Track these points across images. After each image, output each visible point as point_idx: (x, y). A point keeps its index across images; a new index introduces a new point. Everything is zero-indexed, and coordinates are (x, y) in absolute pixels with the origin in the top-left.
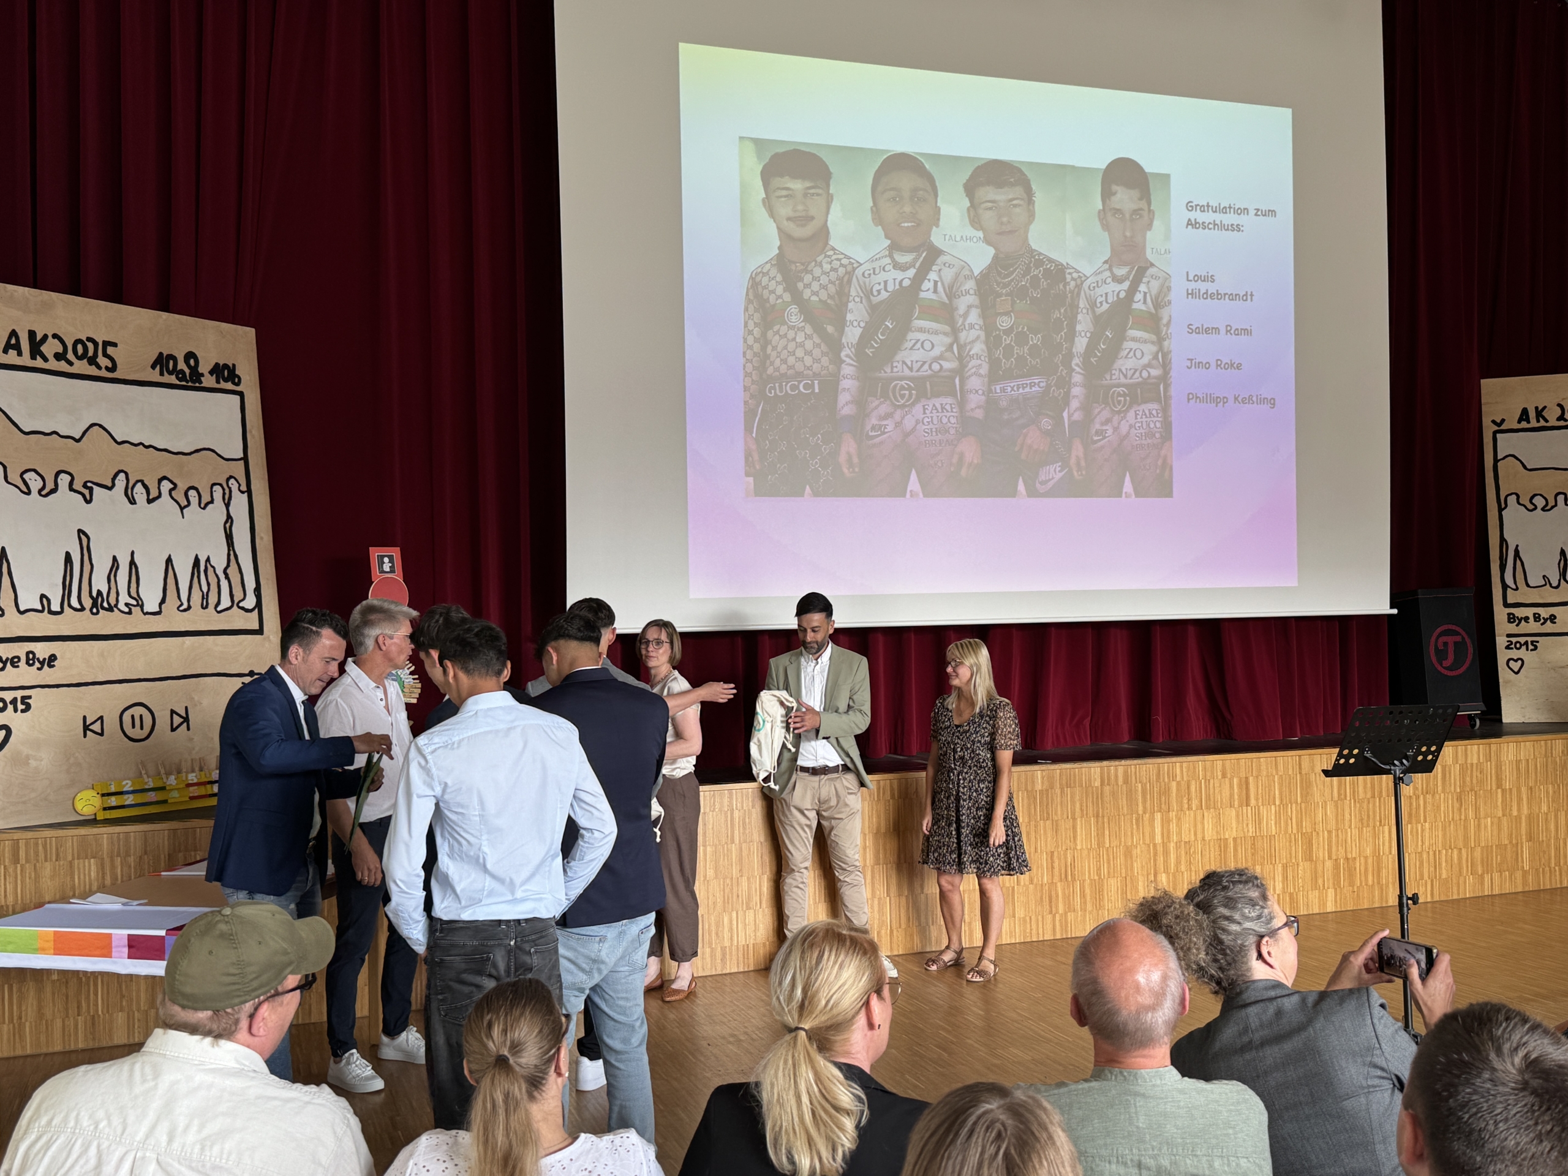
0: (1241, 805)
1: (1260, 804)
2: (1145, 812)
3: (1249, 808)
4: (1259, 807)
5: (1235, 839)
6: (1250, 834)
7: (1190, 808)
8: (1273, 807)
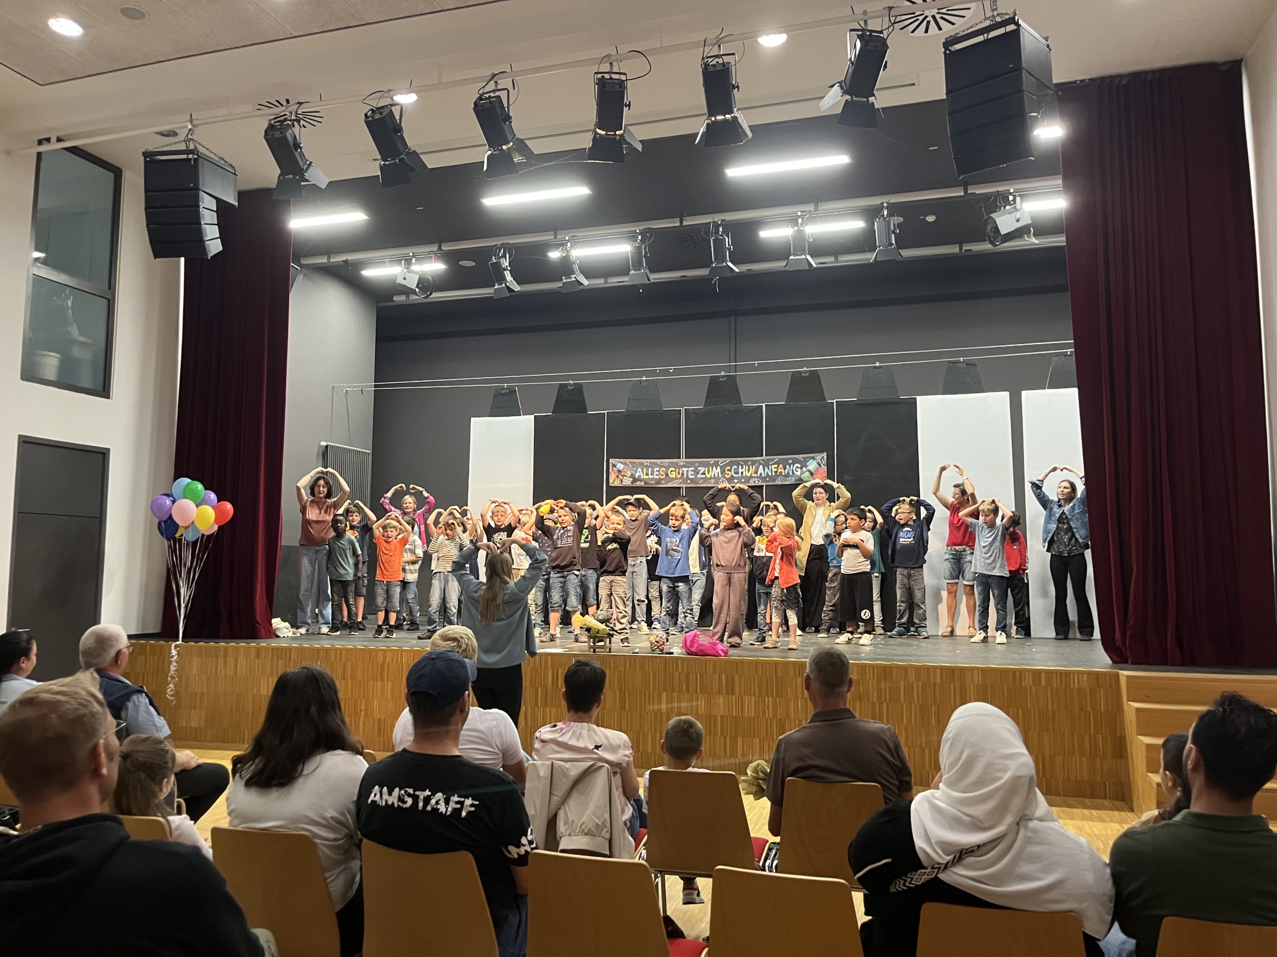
0: (727, 693)
1: (743, 694)
2: (654, 690)
3: (734, 696)
4: (742, 697)
5: (722, 717)
6: (734, 714)
7: (688, 691)
8: (753, 698)
